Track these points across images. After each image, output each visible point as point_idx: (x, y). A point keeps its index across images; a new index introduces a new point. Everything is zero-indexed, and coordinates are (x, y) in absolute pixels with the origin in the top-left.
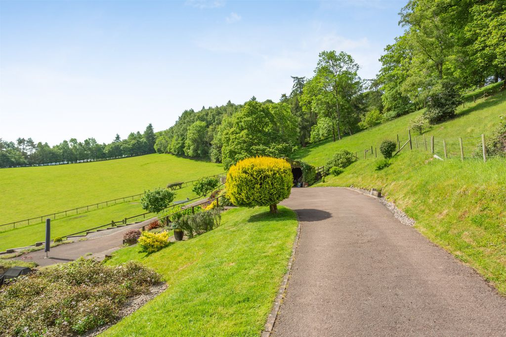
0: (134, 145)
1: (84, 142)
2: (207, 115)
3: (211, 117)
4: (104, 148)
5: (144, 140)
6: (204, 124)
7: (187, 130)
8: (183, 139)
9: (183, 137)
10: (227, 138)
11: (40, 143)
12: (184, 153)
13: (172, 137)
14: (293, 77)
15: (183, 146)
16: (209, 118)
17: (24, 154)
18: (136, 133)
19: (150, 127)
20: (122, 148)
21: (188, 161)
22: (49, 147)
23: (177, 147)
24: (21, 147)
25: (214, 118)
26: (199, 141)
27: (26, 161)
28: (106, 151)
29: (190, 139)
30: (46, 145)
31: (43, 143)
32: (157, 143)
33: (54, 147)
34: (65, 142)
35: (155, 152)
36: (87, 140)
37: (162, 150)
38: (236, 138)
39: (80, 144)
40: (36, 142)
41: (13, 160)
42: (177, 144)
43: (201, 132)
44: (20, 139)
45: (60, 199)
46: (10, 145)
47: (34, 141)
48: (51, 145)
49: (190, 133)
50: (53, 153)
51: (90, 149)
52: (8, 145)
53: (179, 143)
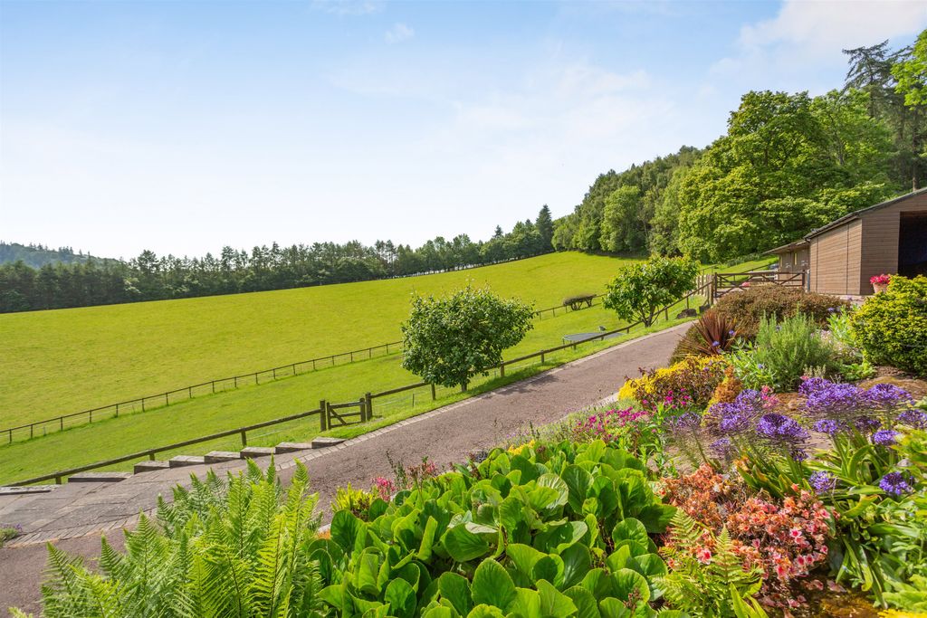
0: (521, 241)
1: (453, 242)
2: (640, 175)
3: (649, 178)
4: (479, 249)
5: (537, 232)
6: (634, 189)
7: (604, 205)
8: (598, 221)
9: (597, 218)
10: (691, 191)
11: (401, 246)
12: (600, 246)
13: (580, 221)
14: (848, 52)
15: (597, 235)
16: (645, 179)
17: (384, 262)
18: (524, 222)
19: (545, 212)
20: (504, 246)
21: (607, 260)
22: (411, 251)
23: (588, 236)
24: (380, 253)
25: (654, 178)
26: (627, 222)
27: (385, 271)
28: (482, 253)
29: (610, 220)
30: (408, 248)
31: (405, 247)
32: (555, 235)
33: (417, 251)
34: (430, 242)
35: (555, 251)
36: (456, 238)
37: (564, 245)
38: (715, 188)
39: (449, 244)
40: (396, 245)
41: (371, 270)
42: (587, 232)
43: (631, 204)
44: (378, 242)
46: (370, 251)
47: (394, 244)
48: (414, 248)
49: (610, 210)
50: (414, 259)
51: (461, 251)
52: (368, 252)
53: (591, 230)
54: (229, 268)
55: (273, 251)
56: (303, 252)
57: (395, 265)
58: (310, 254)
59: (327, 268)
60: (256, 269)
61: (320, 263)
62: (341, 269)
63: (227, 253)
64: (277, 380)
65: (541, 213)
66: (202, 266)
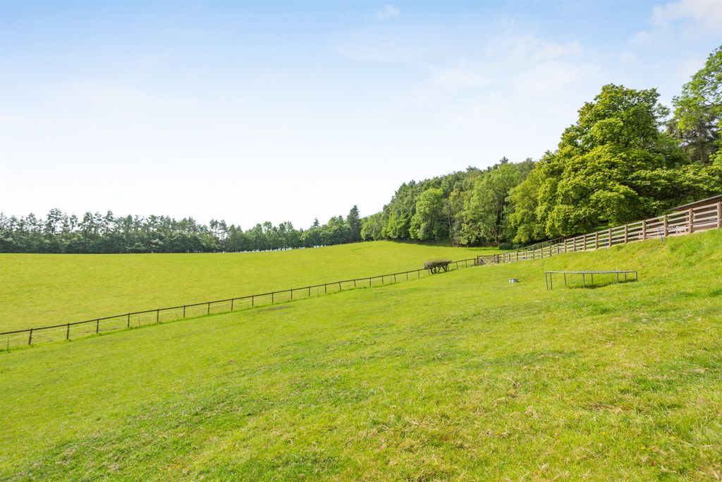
0: (335, 231)
1: (279, 227)
3: (448, 185)
4: (300, 235)
5: (347, 226)
6: (440, 192)
7: (414, 202)
8: (409, 215)
11: (233, 226)
12: (409, 235)
13: (389, 216)
15: (407, 225)
17: (216, 239)
18: (337, 217)
19: (355, 210)
20: (321, 234)
21: (416, 246)
22: (241, 231)
23: (399, 227)
24: (214, 230)
25: (451, 185)
26: (434, 216)
27: (217, 246)
28: (303, 238)
29: (420, 212)
30: (239, 228)
31: (236, 227)
32: (363, 229)
33: (246, 232)
34: (259, 225)
35: (362, 241)
36: (282, 224)
37: (373, 236)
39: (275, 229)
40: (228, 225)
41: (204, 244)
42: (398, 224)
43: (436, 204)
44: (212, 221)
45: (246, 283)
46: (203, 228)
47: (226, 224)
48: (244, 230)
49: (421, 205)
50: (245, 238)
51: (285, 234)
52: (202, 229)
53: (402, 222)
54: (53, 229)
55: (107, 218)
56: (137, 223)
57: (226, 241)
58: (145, 224)
59: (161, 238)
60: (85, 233)
61: (153, 234)
62: (174, 241)
63: (55, 215)
64: (101, 335)
65: (351, 211)
66: (22, 225)
